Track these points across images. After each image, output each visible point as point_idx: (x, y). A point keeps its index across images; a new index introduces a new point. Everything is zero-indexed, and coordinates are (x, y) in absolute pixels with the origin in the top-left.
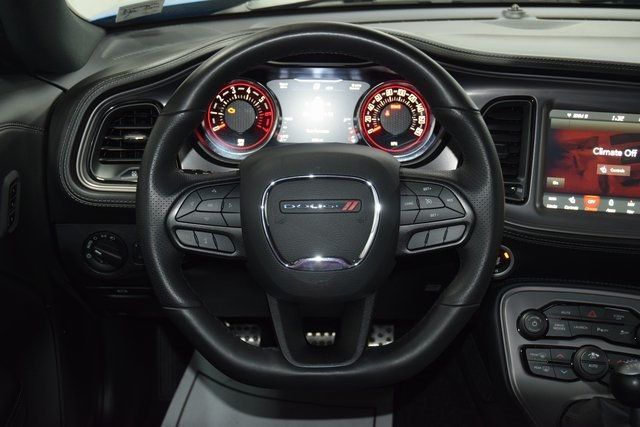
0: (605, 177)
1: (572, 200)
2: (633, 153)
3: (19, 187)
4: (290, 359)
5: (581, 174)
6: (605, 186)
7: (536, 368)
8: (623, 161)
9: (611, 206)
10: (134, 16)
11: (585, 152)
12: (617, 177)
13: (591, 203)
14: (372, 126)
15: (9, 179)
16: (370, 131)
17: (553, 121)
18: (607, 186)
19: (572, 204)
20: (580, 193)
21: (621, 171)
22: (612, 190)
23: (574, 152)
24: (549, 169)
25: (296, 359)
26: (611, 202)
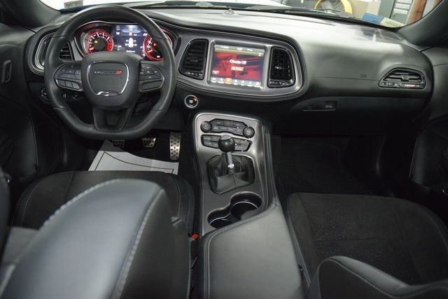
0: (234, 71)
1: (221, 79)
2: (245, 62)
3: (11, 67)
4: (96, 127)
5: (225, 70)
6: (234, 75)
7: (206, 143)
8: (241, 65)
9: (236, 82)
10: (71, 7)
11: (227, 61)
12: (239, 71)
13: (229, 81)
14: (150, 49)
15: (6, 63)
16: (149, 52)
17: (216, 49)
18: (234, 74)
19: (221, 81)
20: (225, 77)
21: (240, 69)
22: (236, 76)
23: (223, 61)
24: (213, 67)
25: (99, 127)
26: (236, 81)
